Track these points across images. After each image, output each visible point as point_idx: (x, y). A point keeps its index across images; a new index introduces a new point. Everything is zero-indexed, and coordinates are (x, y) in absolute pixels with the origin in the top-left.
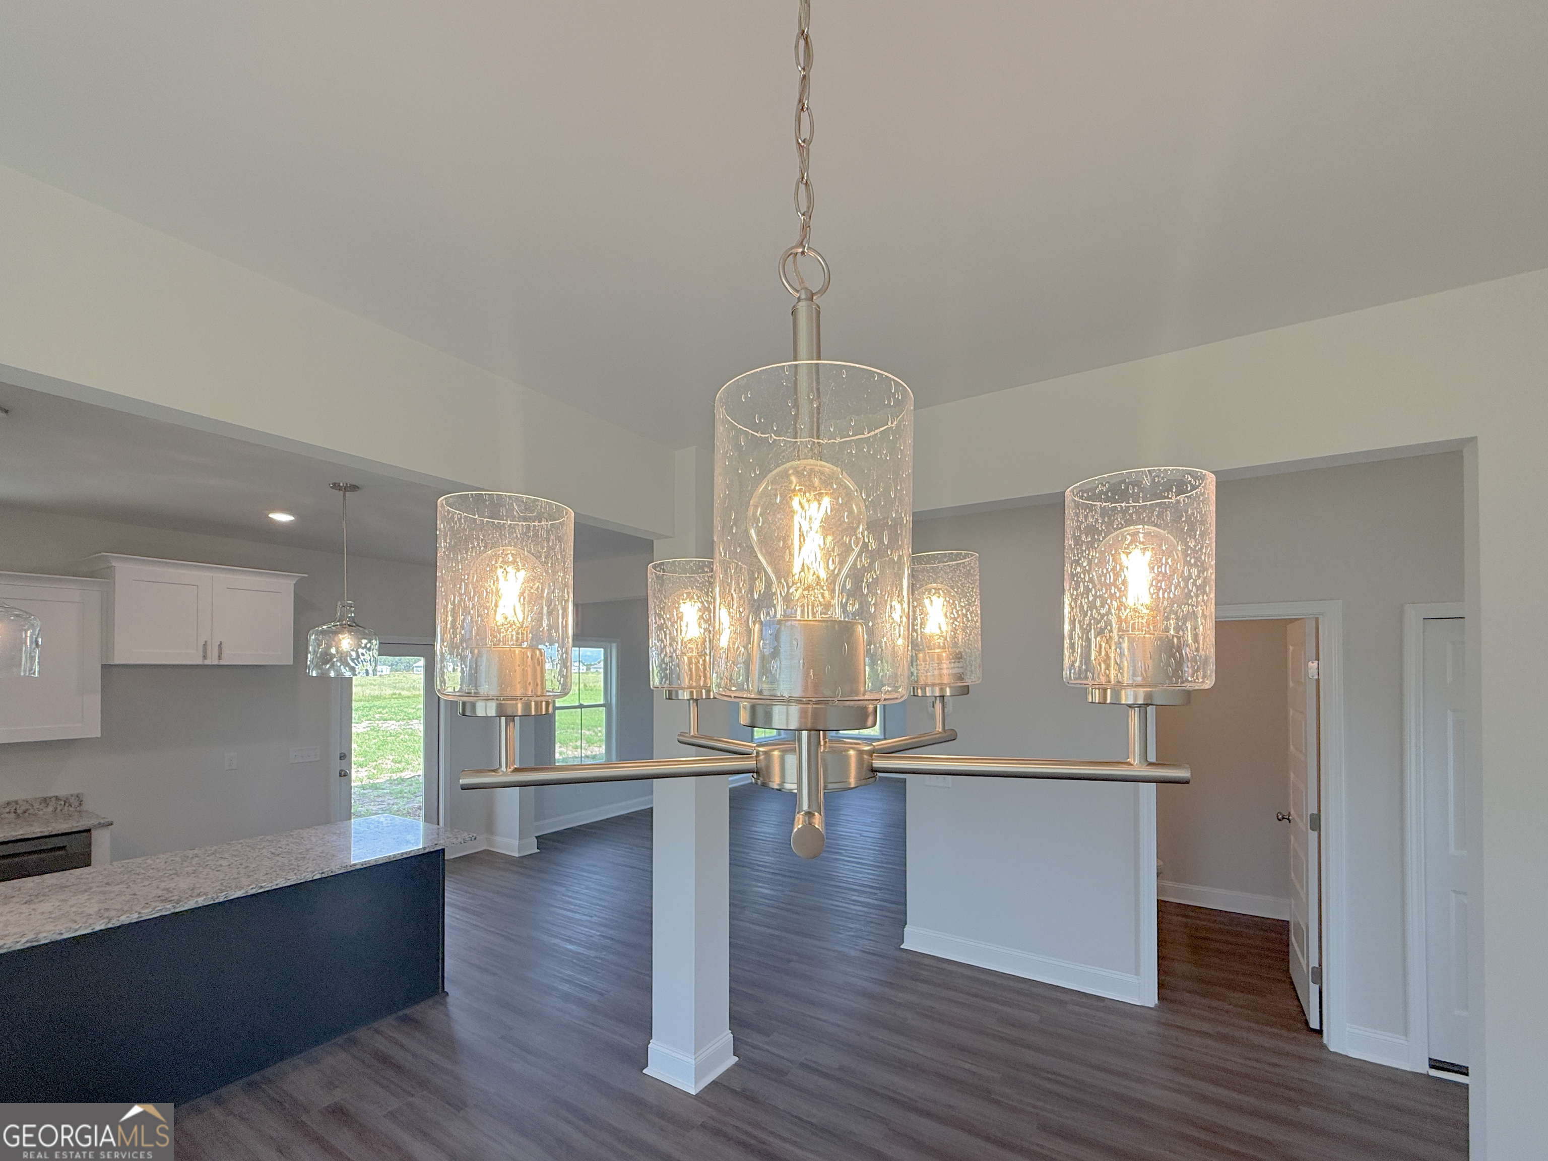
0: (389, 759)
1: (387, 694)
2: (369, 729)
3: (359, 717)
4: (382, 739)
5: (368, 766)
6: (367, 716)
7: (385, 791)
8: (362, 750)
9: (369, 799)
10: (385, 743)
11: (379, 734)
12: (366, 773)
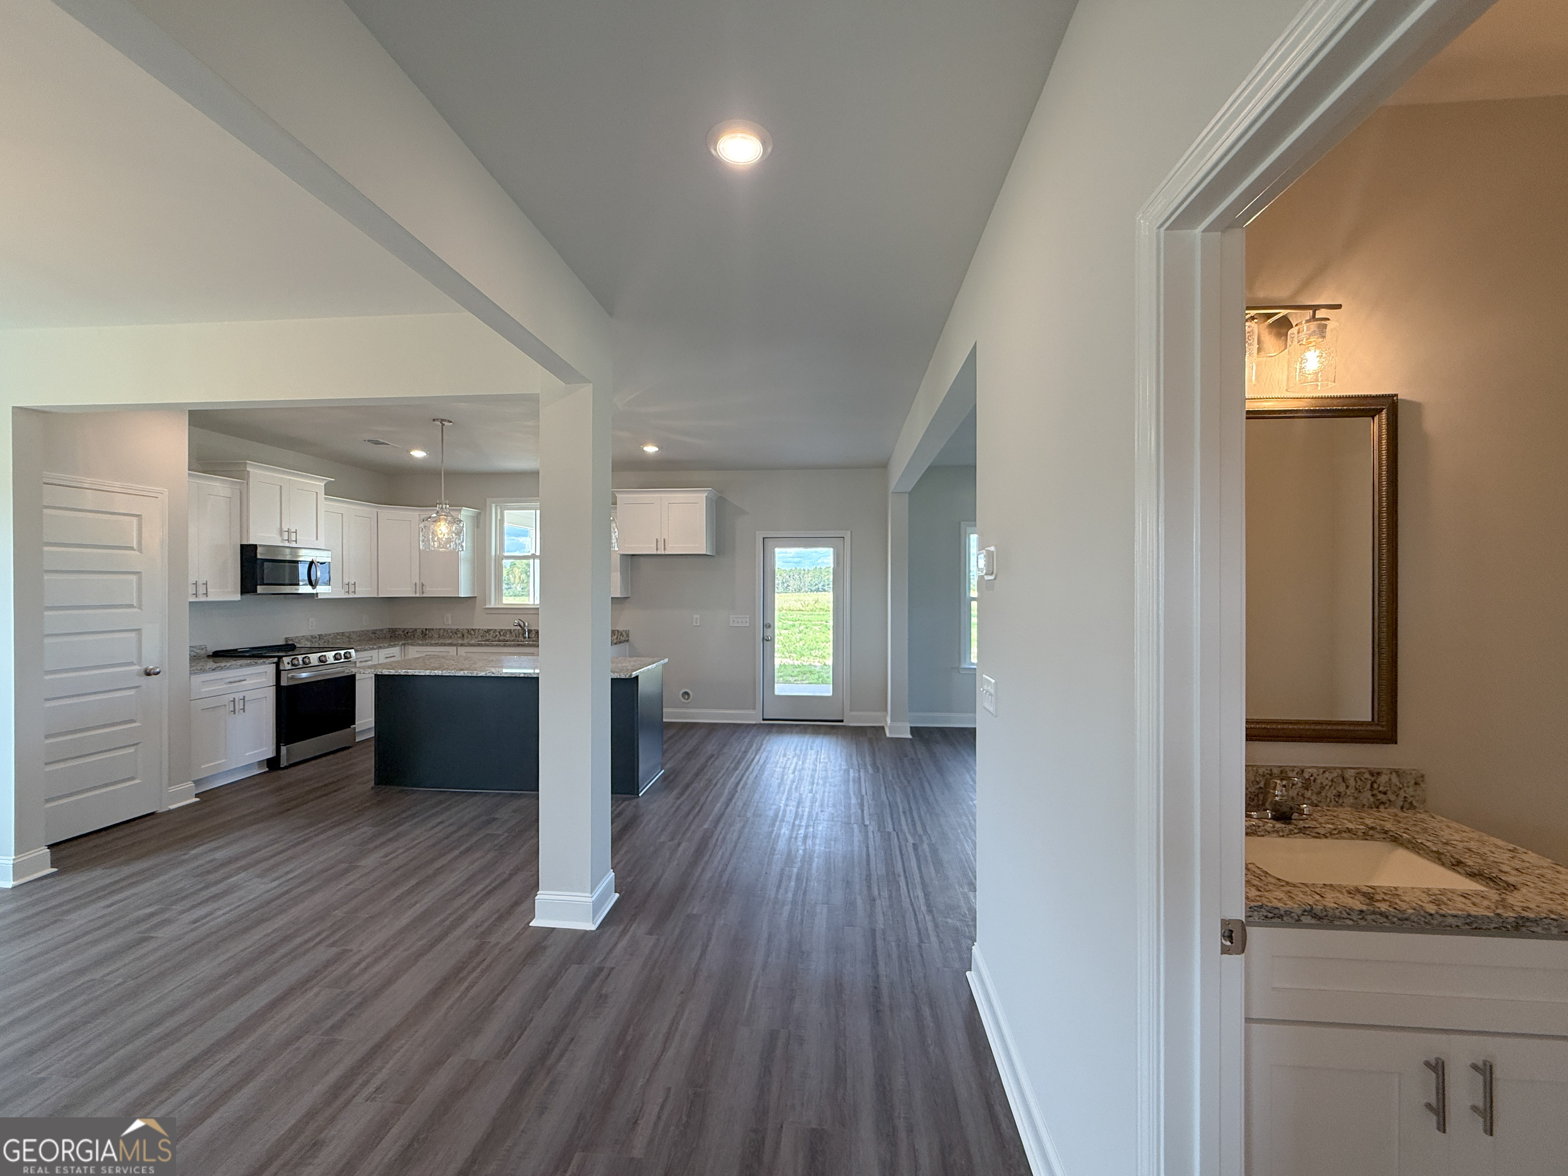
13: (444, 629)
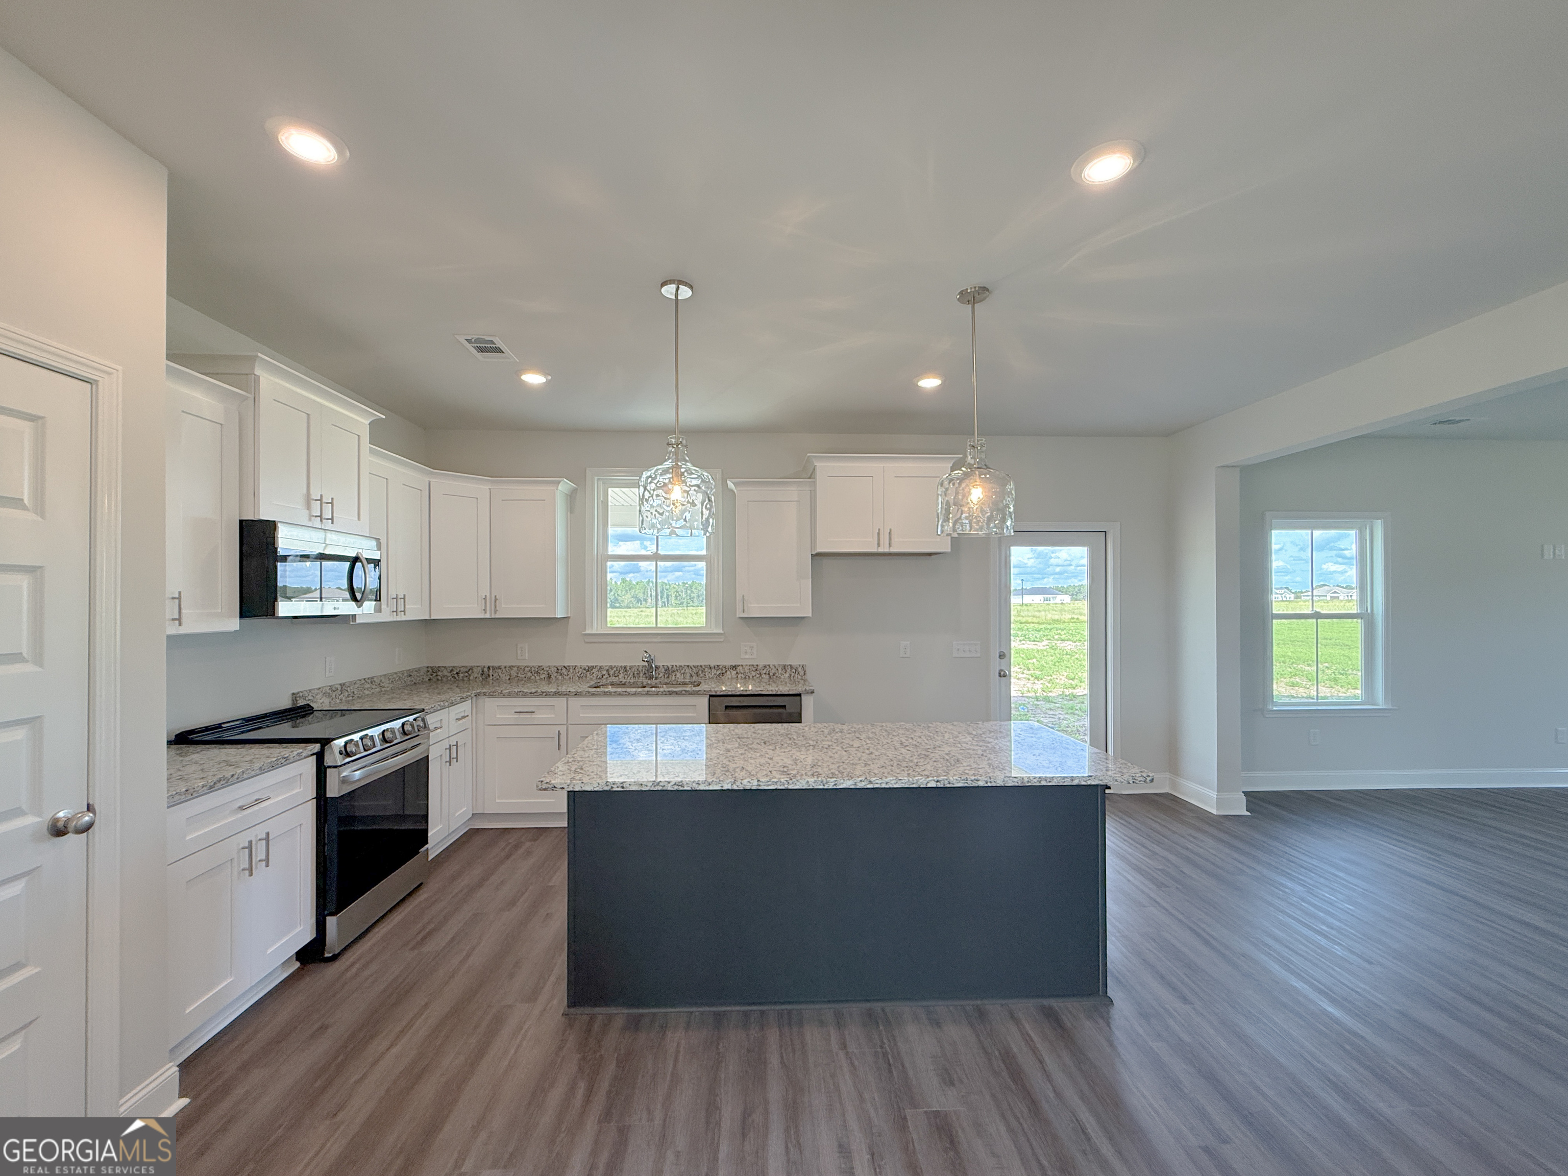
0: (1063, 675)
1: (1067, 618)
2: (1048, 647)
3: (1040, 636)
4: (1059, 656)
5: (1044, 679)
6: (1047, 636)
7: (1057, 705)
8: (1040, 664)
9: (1041, 710)
10: (1061, 660)
11: (1056, 652)
12: (1041, 686)
13: (518, 667)
